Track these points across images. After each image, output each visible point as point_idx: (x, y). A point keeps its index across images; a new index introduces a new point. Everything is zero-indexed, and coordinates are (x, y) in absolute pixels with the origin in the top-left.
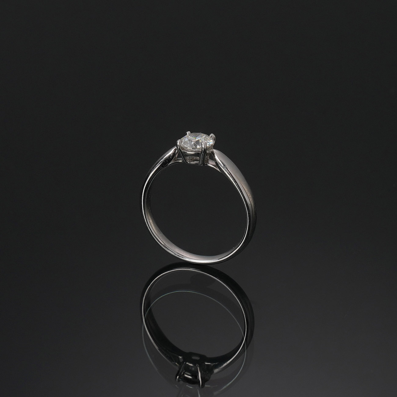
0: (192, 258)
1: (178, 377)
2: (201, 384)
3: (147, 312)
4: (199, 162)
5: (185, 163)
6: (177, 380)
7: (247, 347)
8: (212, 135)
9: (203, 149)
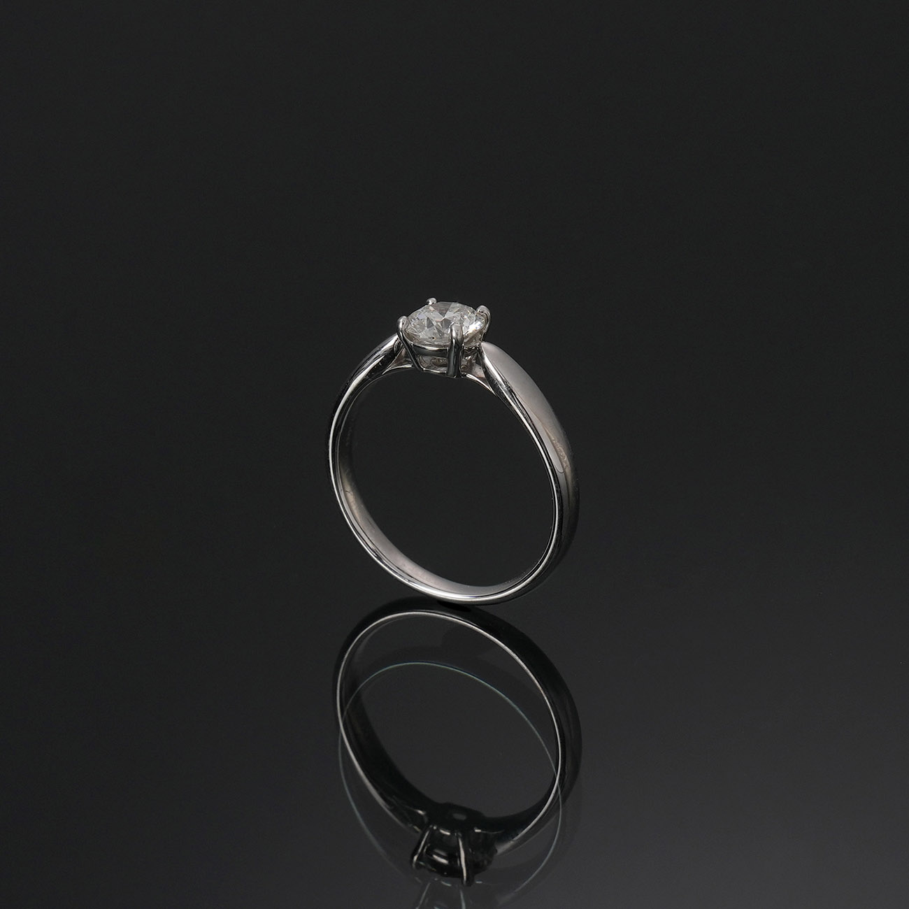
0: (441, 588)
1: (415, 858)
2: (465, 878)
3: (348, 705)
4: (448, 369)
5: (416, 370)
6: (414, 866)
7: (564, 800)
8: (482, 308)
9: (454, 341)
